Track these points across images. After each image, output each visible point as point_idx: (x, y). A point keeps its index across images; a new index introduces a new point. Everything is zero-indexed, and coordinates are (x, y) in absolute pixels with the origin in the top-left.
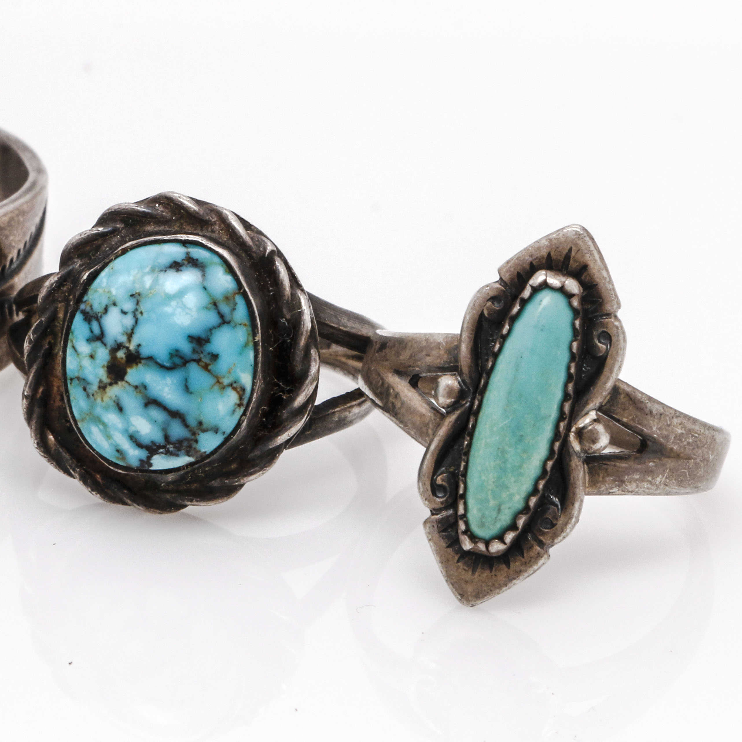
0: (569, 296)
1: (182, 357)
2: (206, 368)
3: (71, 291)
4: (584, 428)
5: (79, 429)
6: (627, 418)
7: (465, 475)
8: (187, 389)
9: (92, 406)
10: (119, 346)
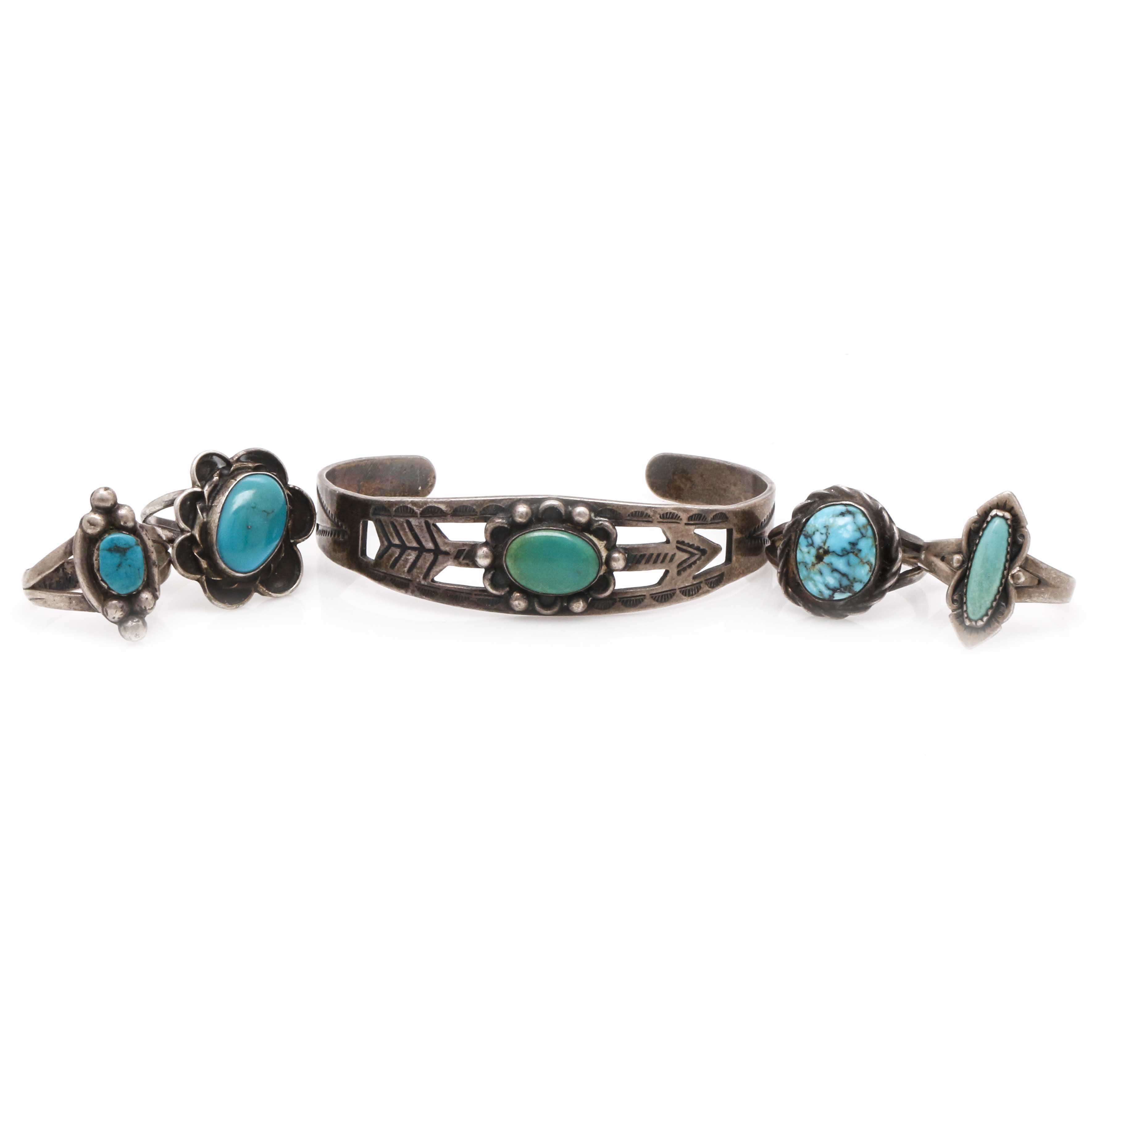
0: (1006, 519)
1: (846, 551)
2: (856, 555)
3: (797, 527)
4: (1014, 574)
5: (803, 584)
6: (1032, 570)
7: (966, 594)
8: (849, 564)
9: (809, 574)
10: (820, 548)
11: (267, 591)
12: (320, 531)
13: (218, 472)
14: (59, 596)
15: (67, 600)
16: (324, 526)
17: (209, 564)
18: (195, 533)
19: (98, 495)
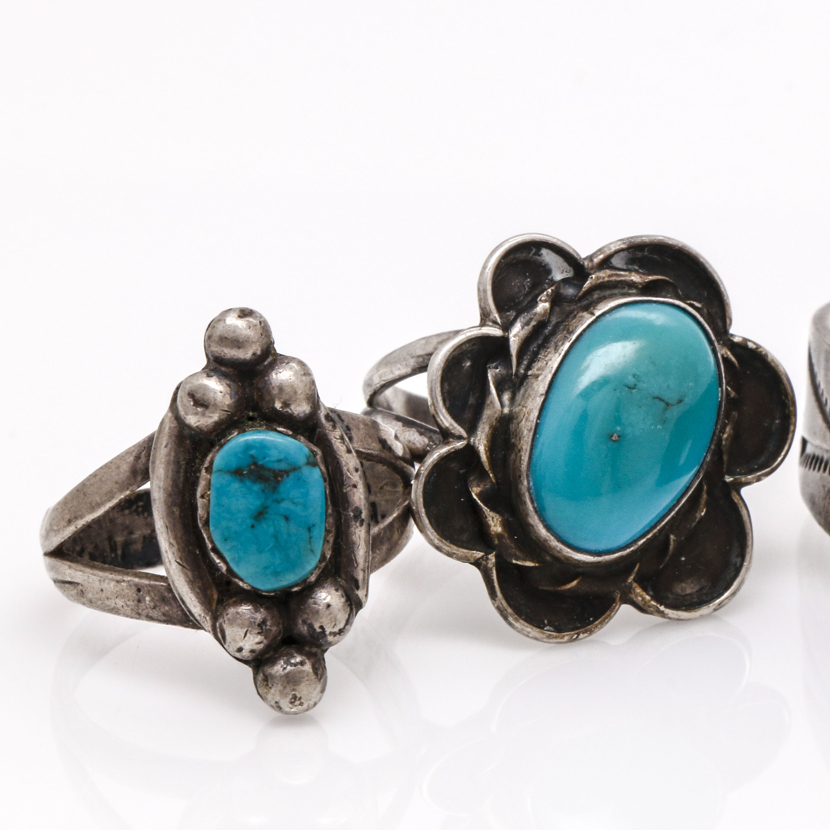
11: (653, 603)
12: (808, 456)
13: (550, 290)
14: (112, 580)
15: (132, 593)
16: (816, 447)
17: (505, 524)
18: (477, 442)
19: (220, 329)
